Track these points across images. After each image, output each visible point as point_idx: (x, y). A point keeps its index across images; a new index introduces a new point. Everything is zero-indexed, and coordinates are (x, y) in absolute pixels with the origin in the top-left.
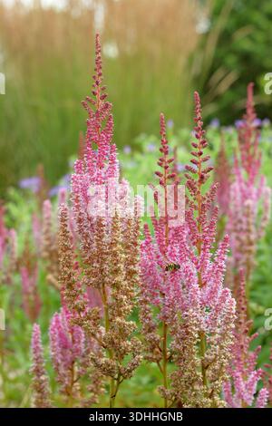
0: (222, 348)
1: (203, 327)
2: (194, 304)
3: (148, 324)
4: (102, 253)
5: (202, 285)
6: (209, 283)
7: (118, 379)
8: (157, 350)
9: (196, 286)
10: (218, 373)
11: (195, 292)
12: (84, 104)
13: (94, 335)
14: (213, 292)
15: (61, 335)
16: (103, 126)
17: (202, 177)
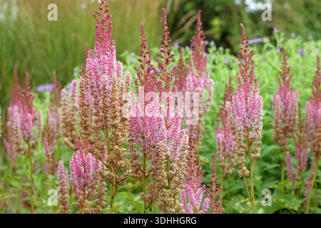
0: (180, 166)
1: (169, 153)
2: (162, 138)
3: (134, 155)
4: (106, 107)
5: (168, 127)
6: (172, 126)
7: (116, 186)
8: (140, 172)
9: (164, 127)
10: (178, 184)
11: (163, 130)
12: (94, 15)
13: (100, 159)
14: (175, 131)
15: (77, 168)
16: (106, 28)
17: (167, 60)
